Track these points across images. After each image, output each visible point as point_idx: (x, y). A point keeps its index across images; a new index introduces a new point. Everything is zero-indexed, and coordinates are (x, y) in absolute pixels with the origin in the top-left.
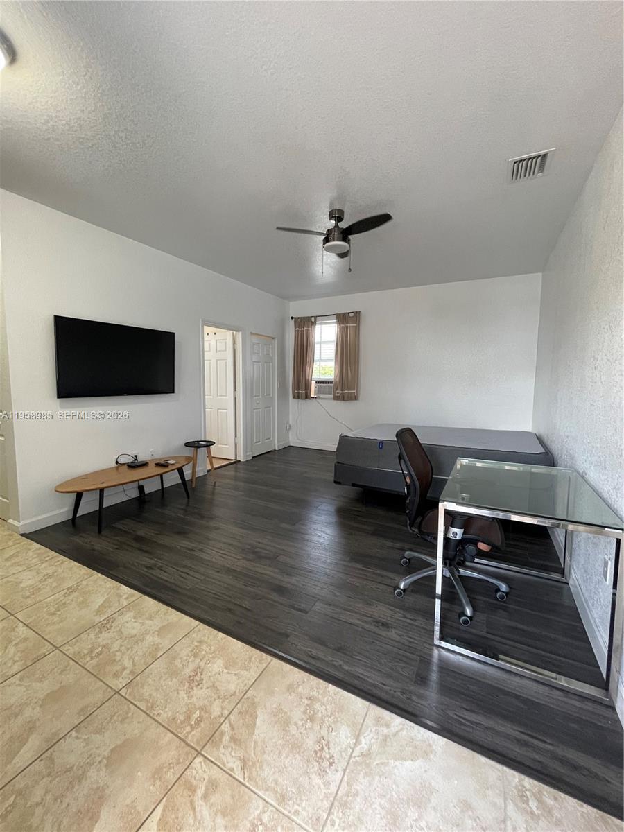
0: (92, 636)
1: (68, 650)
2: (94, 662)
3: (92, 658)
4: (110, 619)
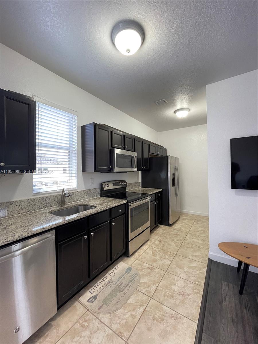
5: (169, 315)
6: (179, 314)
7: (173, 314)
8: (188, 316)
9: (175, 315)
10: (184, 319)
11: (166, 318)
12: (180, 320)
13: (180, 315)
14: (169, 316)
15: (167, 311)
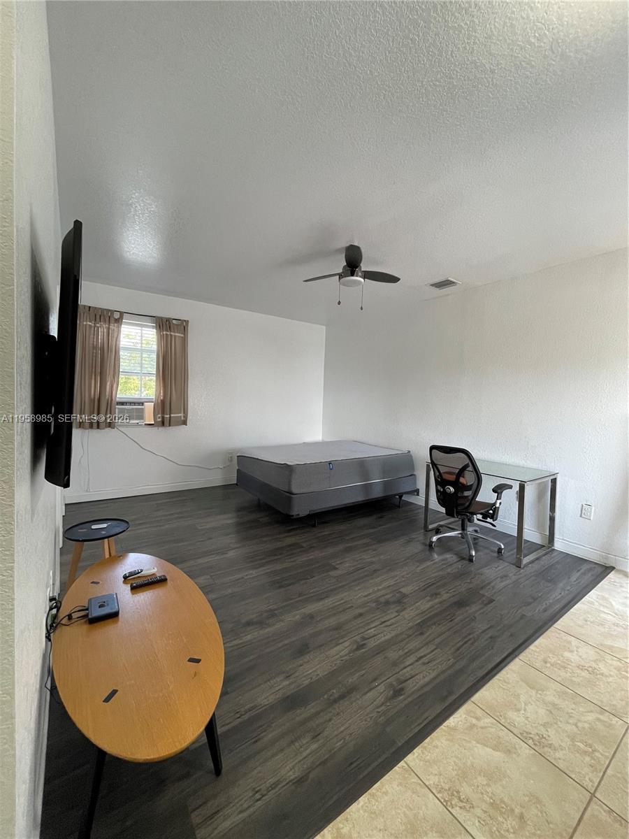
0: (559, 754)
1: (591, 780)
2: (600, 748)
3: (594, 751)
4: (524, 737)
5: (472, 810)
6: (442, 801)
7: (461, 808)
8: (420, 784)
9: (453, 803)
10: (432, 782)
11: (484, 806)
12: (443, 785)
13: (438, 796)
14: (473, 807)
15: (477, 824)
